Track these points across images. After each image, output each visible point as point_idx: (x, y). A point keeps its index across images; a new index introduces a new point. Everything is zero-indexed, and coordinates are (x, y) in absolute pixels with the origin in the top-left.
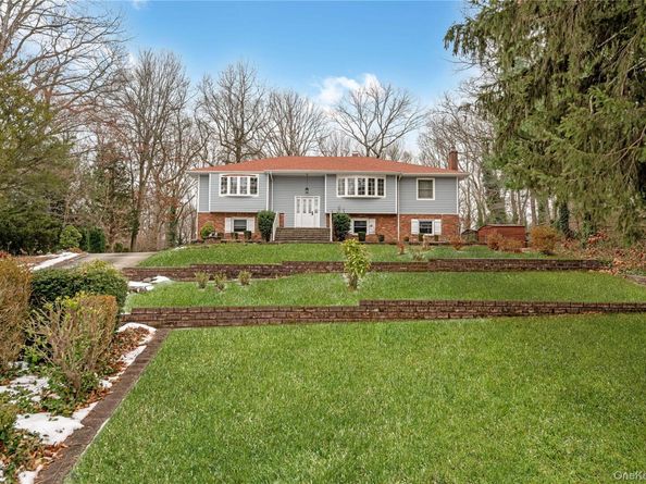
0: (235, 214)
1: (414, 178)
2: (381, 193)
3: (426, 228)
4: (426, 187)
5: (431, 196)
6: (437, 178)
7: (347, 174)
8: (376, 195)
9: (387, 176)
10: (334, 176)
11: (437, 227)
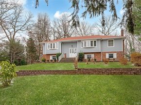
0: (53, 54)
1: (107, 40)
2: (95, 45)
3: (111, 56)
4: (111, 42)
5: (113, 46)
6: (115, 39)
7: (84, 40)
8: (93, 46)
9: (97, 40)
10: (80, 41)
11: (115, 56)
